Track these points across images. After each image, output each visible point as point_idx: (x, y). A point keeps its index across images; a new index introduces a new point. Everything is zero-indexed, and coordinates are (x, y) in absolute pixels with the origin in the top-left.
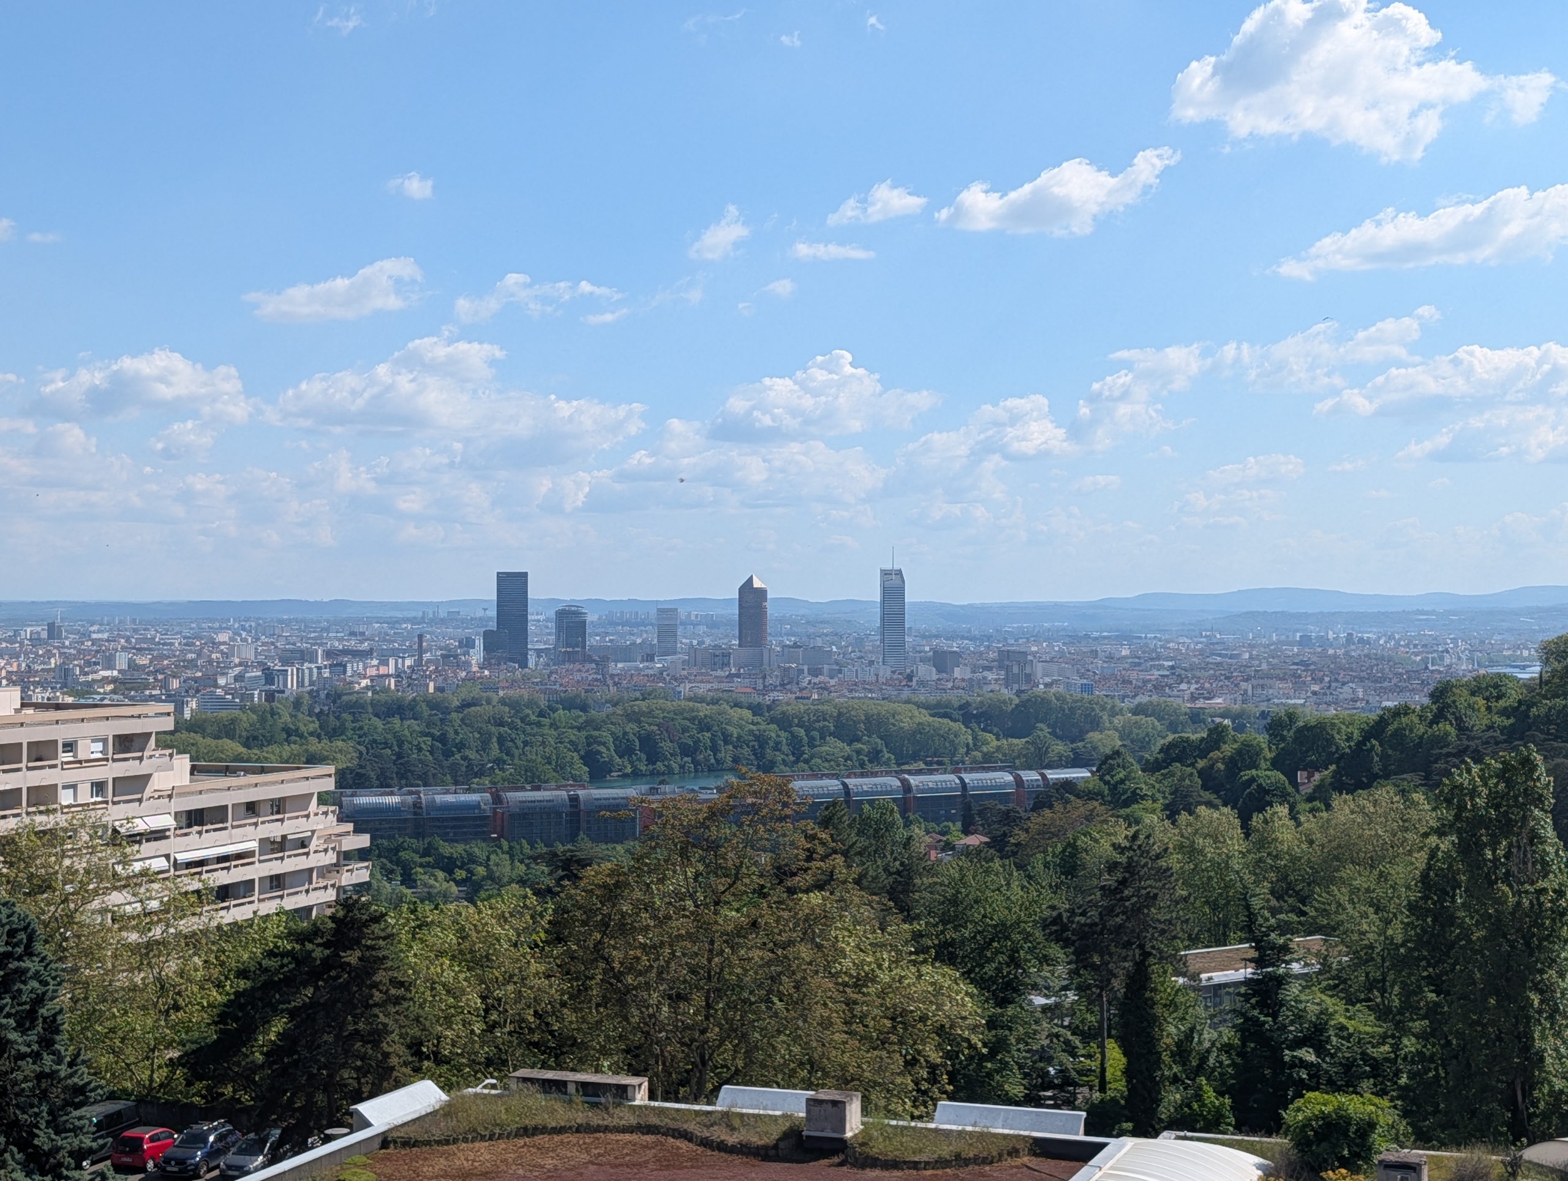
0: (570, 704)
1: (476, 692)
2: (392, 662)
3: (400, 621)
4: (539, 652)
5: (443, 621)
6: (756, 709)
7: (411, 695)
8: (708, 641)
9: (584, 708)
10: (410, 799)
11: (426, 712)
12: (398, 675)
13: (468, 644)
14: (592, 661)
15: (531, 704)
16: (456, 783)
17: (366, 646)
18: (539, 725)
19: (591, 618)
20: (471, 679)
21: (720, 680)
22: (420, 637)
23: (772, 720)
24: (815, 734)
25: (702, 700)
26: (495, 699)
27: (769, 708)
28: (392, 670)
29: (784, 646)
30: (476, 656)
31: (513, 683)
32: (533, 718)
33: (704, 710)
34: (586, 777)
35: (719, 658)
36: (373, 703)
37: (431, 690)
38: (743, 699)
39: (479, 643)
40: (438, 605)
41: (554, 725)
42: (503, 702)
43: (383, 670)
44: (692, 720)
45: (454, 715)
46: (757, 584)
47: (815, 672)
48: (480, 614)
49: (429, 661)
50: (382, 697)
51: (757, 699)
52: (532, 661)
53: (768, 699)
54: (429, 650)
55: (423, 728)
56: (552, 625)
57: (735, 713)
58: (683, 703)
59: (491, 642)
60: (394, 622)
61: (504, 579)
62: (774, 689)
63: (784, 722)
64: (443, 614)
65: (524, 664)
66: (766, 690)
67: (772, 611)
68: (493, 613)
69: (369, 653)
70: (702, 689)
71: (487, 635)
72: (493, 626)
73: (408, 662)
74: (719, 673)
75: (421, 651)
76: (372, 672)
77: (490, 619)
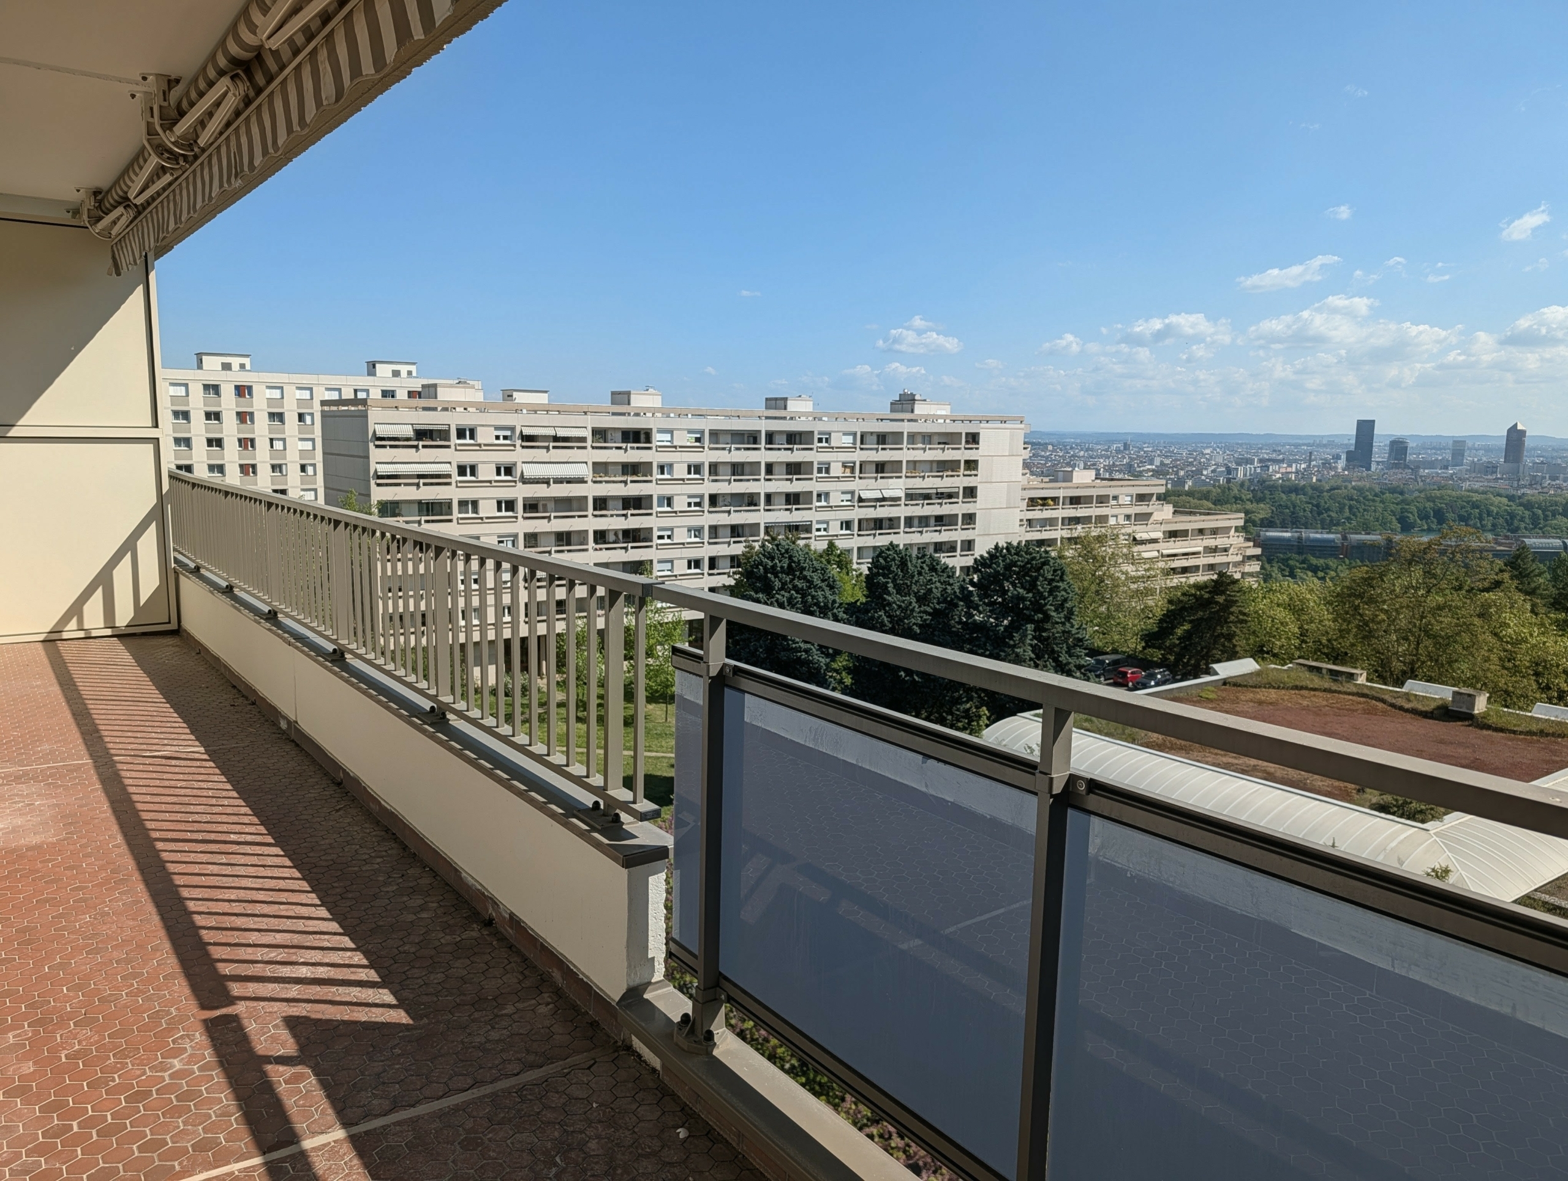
0: (1393, 491)
1: (1339, 482)
2: (1294, 465)
3: (1300, 445)
4: (1378, 463)
5: (1325, 446)
6: (1511, 498)
7: (1303, 483)
8: (1484, 459)
9: (1402, 493)
10: (1296, 535)
11: (1310, 492)
12: (1297, 472)
13: (1337, 457)
14: (1409, 468)
15: (1371, 489)
16: (1323, 528)
17: (1281, 457)
18: (1374, 501)
19: (1411, 444)
20: (1337, 475)
21: (1489, 481)
22: (1311, 453)
23: (1521, 504)
24: (1549, 514)
25: (1476, 491)
26: (1350, 486)
27: (1520, 497)
28: (1294, 470)
29: (1535, 463)
30: (1341, 464)
31: (1361, 479)
32: (1370, 497)
33: (1476, 497)
34: (1399, 530)
35: (1491, 468)
36: (1282, 486)
37: (1314, 480)
38: (1502, 492)
39: (1344, 457)
40: (1323, 437)
41: (1382, 502)
42: (1354, 488)
43: (1289, 470)
44: (1468, 502)
45: (1325, 494)
46: (1520, 427)
47: (1554, 478)
48: (1346, 442)
49: (1314, 466)
50: (1287, 483)
51: (1513, 492)
52: (1373, 467)
53: (1519, 493)
54: (1315, 460)
55: (1308, 500)
56: (1387, 448)
57: (1497, 500)
58: (1463, 493)
59: (1350, 456)
60: (1297, 446)
61: (1361, 424)
62: (1525, 486)
63: (1528, 506)
64: (1325, 442)
65: (1369, 468)
66: (1519, 487)
67: (1528, 443)
68: (1353, 441)
69: (1282, 461)
70: (1477, 486)
71: (1348, 453)
72: (1352, 448)
73: (1303, 466)
74: (1489, 477)
75: (1310, 460)
76: (1283, 470)
77: (1352, 444)
